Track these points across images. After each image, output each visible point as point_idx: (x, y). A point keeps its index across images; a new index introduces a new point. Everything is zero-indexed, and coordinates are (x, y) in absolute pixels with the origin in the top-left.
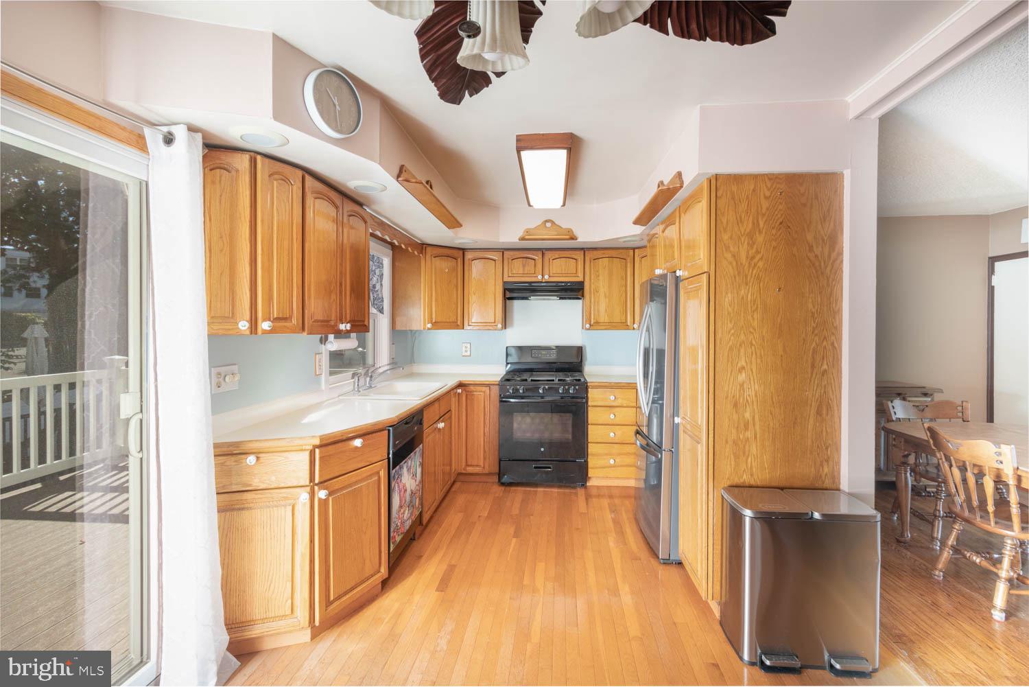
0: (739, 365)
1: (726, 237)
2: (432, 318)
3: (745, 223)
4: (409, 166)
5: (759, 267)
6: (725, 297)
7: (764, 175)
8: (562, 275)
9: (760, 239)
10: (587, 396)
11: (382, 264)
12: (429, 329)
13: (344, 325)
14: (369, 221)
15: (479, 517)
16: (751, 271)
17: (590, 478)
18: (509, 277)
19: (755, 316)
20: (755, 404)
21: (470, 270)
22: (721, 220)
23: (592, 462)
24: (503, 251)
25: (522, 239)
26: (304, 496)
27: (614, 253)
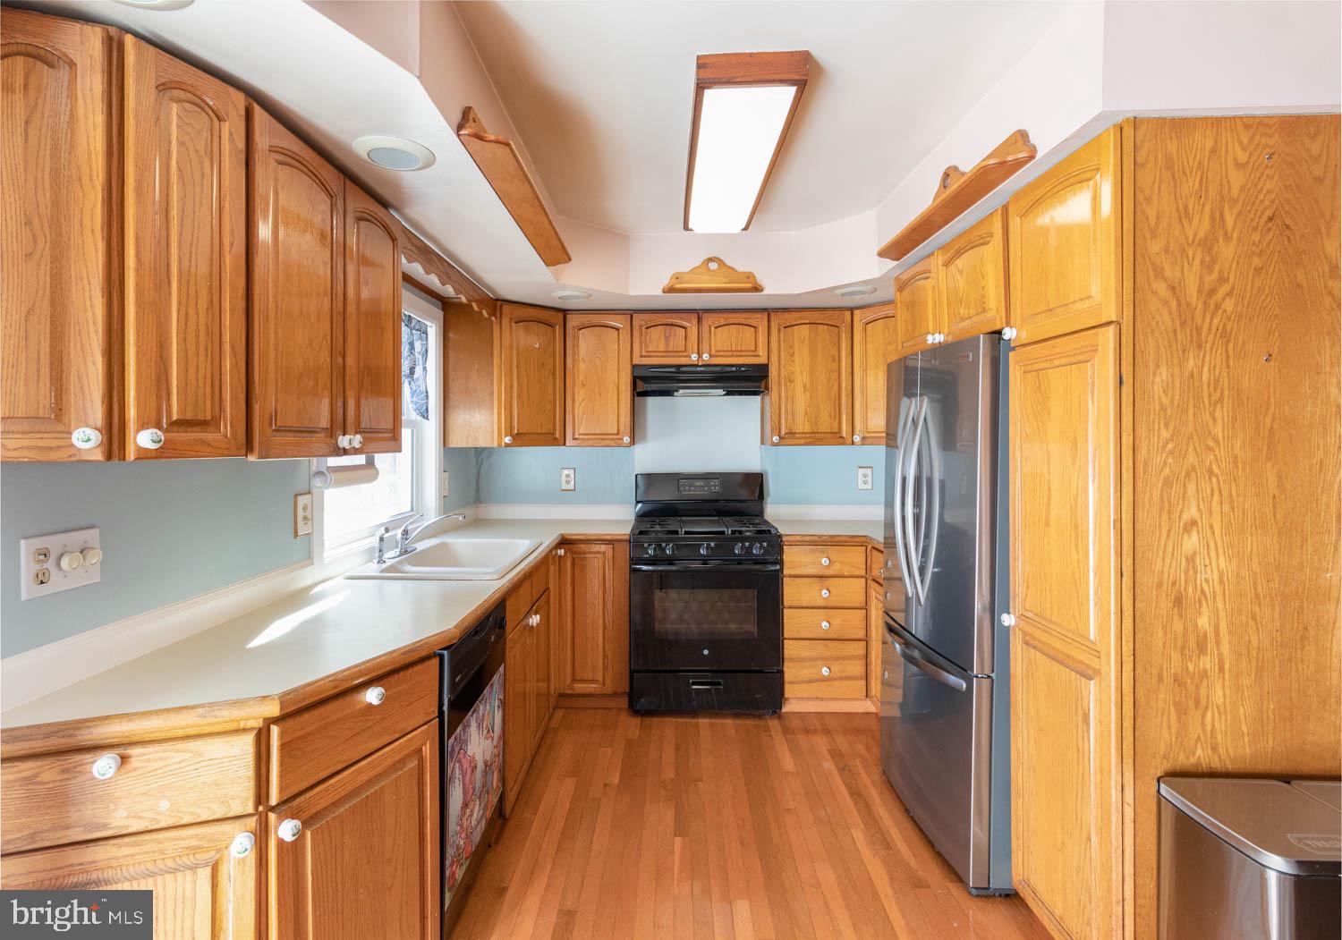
0: (1186, 517)
1: (1155, 247)
2: (511, 428)
3: (1196, 220)
4: (480, 112)
5: (1225, 311)
6: (1154, 374)
7: (1234, 118)
8: (733, 353)
9: (1227, 251)
10: (782, 560)
11: (426, 333)
12: (507, 445)
13: (347, 437)
14: (401, 240)
15: (605, 785)
16: (1208, 320)
17: (787, 699)
18: (642, 356)
19: (1218, 413)
20: (1219, 598)
21: (576, 345)
22: (1144, 212)
23: (790, 672)
24: (631, 313)
25: (670, 290)
26: (241, 844)
27: (816, 316)
